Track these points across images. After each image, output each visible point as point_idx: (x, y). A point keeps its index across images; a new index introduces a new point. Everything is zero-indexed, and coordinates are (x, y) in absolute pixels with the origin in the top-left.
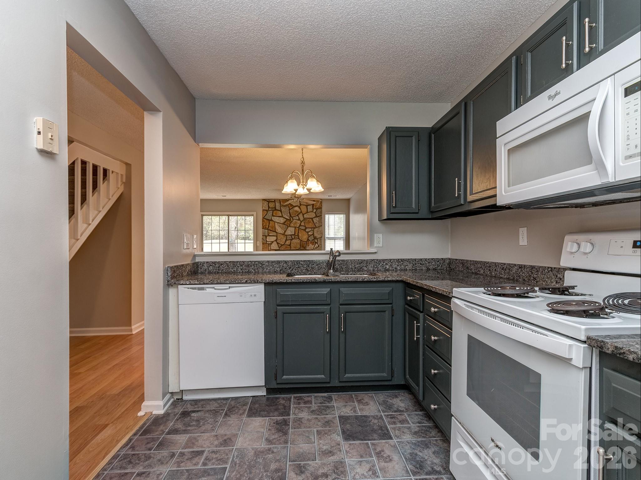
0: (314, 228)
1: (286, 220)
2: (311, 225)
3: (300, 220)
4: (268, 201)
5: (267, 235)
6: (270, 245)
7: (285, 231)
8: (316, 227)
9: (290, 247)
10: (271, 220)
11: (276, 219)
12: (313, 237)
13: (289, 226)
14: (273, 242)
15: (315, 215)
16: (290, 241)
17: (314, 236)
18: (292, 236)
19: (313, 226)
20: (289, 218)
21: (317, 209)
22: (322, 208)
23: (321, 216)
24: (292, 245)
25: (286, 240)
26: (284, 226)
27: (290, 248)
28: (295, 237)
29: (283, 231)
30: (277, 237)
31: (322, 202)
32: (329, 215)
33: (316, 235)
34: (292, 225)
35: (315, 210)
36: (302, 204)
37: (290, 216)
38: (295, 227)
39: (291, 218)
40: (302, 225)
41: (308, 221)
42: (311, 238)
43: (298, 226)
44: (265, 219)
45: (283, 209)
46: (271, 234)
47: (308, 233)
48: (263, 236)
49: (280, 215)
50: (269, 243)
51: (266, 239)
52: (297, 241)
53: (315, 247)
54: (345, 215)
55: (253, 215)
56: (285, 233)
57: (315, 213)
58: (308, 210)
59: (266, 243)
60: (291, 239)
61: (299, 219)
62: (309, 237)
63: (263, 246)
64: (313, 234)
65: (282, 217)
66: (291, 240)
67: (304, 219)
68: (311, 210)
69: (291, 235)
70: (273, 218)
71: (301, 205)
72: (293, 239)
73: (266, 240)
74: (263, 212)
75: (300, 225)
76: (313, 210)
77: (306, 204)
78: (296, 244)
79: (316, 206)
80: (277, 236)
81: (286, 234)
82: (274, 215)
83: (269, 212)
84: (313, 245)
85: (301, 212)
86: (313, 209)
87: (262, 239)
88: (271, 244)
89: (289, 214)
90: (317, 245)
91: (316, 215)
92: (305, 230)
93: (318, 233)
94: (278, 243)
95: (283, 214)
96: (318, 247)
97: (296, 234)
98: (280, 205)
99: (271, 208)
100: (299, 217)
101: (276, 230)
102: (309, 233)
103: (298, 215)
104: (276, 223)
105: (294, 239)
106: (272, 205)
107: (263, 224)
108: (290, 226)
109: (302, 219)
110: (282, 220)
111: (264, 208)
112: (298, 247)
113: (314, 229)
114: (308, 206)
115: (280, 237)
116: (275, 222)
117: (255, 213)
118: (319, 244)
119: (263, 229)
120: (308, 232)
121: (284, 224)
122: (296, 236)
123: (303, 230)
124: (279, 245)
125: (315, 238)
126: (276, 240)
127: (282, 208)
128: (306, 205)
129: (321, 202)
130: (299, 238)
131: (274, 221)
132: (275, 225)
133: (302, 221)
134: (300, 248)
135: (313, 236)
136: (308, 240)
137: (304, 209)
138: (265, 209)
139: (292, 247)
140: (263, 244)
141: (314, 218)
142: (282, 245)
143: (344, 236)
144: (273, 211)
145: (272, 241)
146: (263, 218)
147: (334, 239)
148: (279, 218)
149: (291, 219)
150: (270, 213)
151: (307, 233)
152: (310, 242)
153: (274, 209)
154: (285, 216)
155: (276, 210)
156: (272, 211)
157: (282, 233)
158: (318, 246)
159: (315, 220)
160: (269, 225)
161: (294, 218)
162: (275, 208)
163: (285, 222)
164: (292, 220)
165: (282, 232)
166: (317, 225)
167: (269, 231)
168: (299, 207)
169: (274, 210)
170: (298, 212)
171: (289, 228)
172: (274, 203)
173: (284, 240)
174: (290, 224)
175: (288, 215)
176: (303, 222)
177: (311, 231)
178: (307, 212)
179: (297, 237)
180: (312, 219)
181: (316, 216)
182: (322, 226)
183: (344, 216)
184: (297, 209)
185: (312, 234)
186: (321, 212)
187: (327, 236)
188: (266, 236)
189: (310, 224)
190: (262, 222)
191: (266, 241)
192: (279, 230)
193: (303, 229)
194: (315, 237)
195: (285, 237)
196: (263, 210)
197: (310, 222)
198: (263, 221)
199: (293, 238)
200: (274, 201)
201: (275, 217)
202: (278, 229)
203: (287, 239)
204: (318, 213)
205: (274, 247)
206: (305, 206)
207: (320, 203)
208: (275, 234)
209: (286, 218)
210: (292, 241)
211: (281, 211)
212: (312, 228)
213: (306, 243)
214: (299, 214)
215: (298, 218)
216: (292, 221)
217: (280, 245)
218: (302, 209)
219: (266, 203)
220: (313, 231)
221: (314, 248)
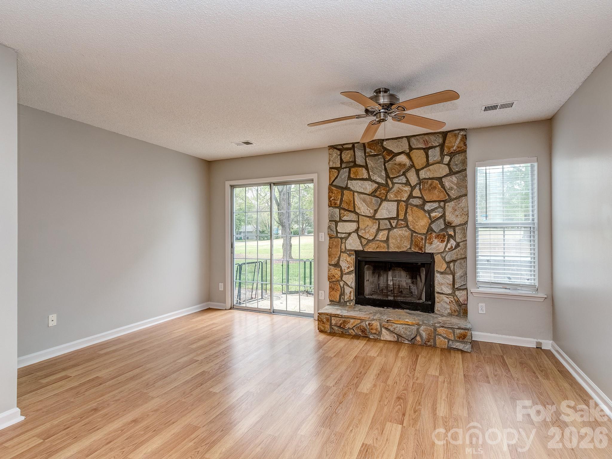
0: (445, 201)
1: (377, 185)
2: (437, 194)
3: (410, 185)
4: (340, 148)
5: (338, 219)
6: (344, 241)
7: (375, 210)
8: (451, 200)
9: (388, 245)
10: (347, 188)
11: (355, 185)
12: (443, 222)
13: (384, 198)
14: (350, 234)
15: (446, 170)
16: (386, 232)
17: (445, 220)
18: (392, 221)
19: (442, 196)
20: (384, 182)
21: (452, 155)
22: (466, 151)
23: (465, 170)
24: (391, 241)
25: (379, 230)
26: (374, 199)
27: (388, 248)
28: (397, 222)
29: (372, 211)
30: (359, 224)
31: (465, 135)
32: (488, 168)
33: (450, 217)
34: (391, 196)
35: (447, 159)
36: (413, 147)
37: (387, 176)
38: (398, 202)
39: (389, 180)
40: (414, 195)
41: (431, 185)
42: (438, 226)
43: (404, 199)
44: (336, 187)
45: (371, 163)
46: (345, 218)
47: (429, 215)
48: (330, 221)
49: (366, 176)
50: (343, 236)
51: (336, 227)
52: (406, 233)
53: (449, 246)
54: (536, 164)
55: (312, 181)
56: (376, 215)
57: (448, 165)
58: (430, 158)
59: (337, 237)
60: (390, 227)
61: (408, 183)
62: (432, 222)
63: (330, 243)
64: (443, 216)
65: (369, 179)
66: (389, 230)
67: (421, 182)
68: (438, 158)
69: (389, 219)
70: (349, 184)
71: (411, 149)
72: (392, 228)
73: (337, 230)
74: (330, 172)
75: (411, 196)
76: (442, 159)
77: (424, 147)
78: (401, 240)
79: (449, 148)
80: (358, 222)
81: (378, 216)
82: (352, 176)
83: (342, 171)
84: (442, 241)
85: (413, 166)
86: (442, 155)
87: (329, 227)
88: (346, 238)
89: (383, 174)
90: (452, 243)
91: (450, 169)
92: (421, 207)
93: (457, 213)
94: (360, 237)
95: (371, 173)
96: (456, 248)
97: (401, 217)
98: (365, 154)
99: (346, 162)
100: (407, 178)
101: (356, 208)
102: (433, 215)
103: (404, 174)
104: (356, 194)
105: (396, 227)
106: (347, 156)
107: (330, 197)
108: (386, 200)
109: (413, 180)
110: (369, 187)
111: (331, 163)
112: (406, 246)
113: (445, 204)
114: (430, 151)
115: (365, 223)
116: (354, 192)
117: (314, 176)
118: (458, 240)
119: (329, 207)
120: (429, 212)
121: (373, 194)
122: (402, 220)
123: (416, 206)
124: (363, 240)
125: (448, 225)
126: (357, 231)
127: (368, 161)
128: (424, 149)
129: (465, 137)
130: (407, 226)
131: (351, 190)
132: (354, 198)
133: (415, 186)
134: (410, 248)
135: (441, 220)
136: (430, 230)
137: (419, 157)
138: (334, 166)
139: (391, 245)
140: (331, 238)
141: (445, 176)
142: (369, 241)
143: (533, 220)
144: (350, 168)
145: (349, 232)
146: (331, 185)
147: (502, 227)
148: (362, 182)
149: (390, 182)
150: (344, 173)
151: (427, 215)
152: (434, 235)
153: (352, 164)
154: (374, 177)
155: (356, 165)
156: (348, 169)
157: (370, 215)
158: (458, 245)
159: (447, 182)
160: (342, 199)
161: (396, 180)
162: (355, 161)
163: (375, 191)
164: (391, 186)
165: (369, 212)
166: (453, 194)
167: (342, 211)
168: (408, 156)
169: (353, 167)
170: (405, 165)
171: (385, 204)
172: (352, 151)
173: (373, 230)
174: (386, 196)
175: (381, 175)
176: (417, 188)
177: (436, 208)
178: (428, 165)
179: (403, 223)
180: (440, 179)
181: (452, 173)
182: (466, 195)
183: (532, 167)
184: (402, 159)
185: (441, 217)
186: (464, 162)
187: (481, 219)
188: (336, 223)
189: (436, 192)
190: (329, 193)
191: (337, 232)
192: (363, 208)
193: (418, 204)
194: (449, 223)
195: (376, 223)
196: (331, 168)
197: (435, 188)
198: (330, 190)
199: (394, 225)
200: (350, 146)
201: (353, 182)
202: (360, 206)
203: (381, 228)
204: (456, 165)
205: (353, 244)
206: (422, 151)
207: (461, 140)
208: (353, 217)
209: (377, 181)
210: (391, 232)
211: (366, 167)
212: (439, 201)
213: (424, 237)
214: (408, 170)
215: (404, 180)
216: (392, 188)
217: (364, 242)
218: (414, 159)
219: (336, 153)
220: (444, 208)
221: (447, 249)
